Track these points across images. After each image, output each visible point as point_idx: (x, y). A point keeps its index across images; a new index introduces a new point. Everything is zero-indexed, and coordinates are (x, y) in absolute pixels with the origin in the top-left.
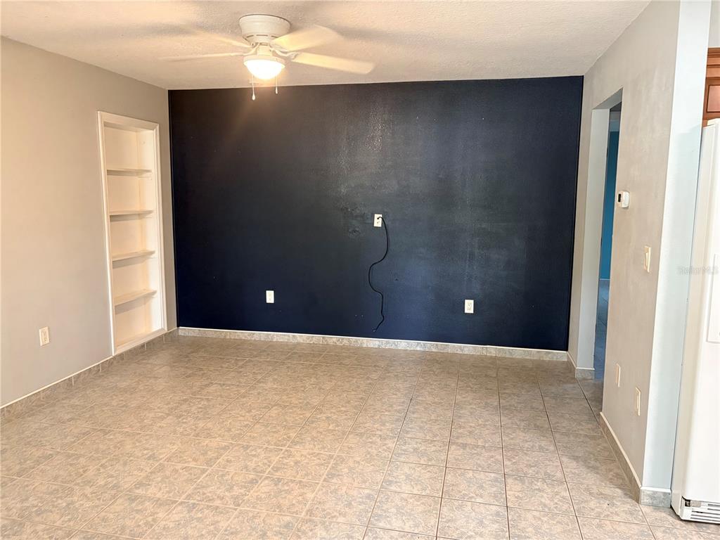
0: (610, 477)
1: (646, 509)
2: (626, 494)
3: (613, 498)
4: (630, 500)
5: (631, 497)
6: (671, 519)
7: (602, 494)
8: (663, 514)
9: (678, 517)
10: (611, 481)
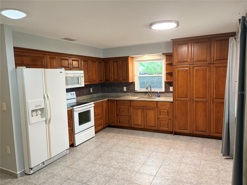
0: (3, 178)
1: (20, 178)
2: (12, 179)
3: (10, 181)
4: (14, 179)
5: (14, 178)
6: (28, 176)
7: (6, 183)
8: (25, 177)
9: (30, 175)
10: (4, 178)
